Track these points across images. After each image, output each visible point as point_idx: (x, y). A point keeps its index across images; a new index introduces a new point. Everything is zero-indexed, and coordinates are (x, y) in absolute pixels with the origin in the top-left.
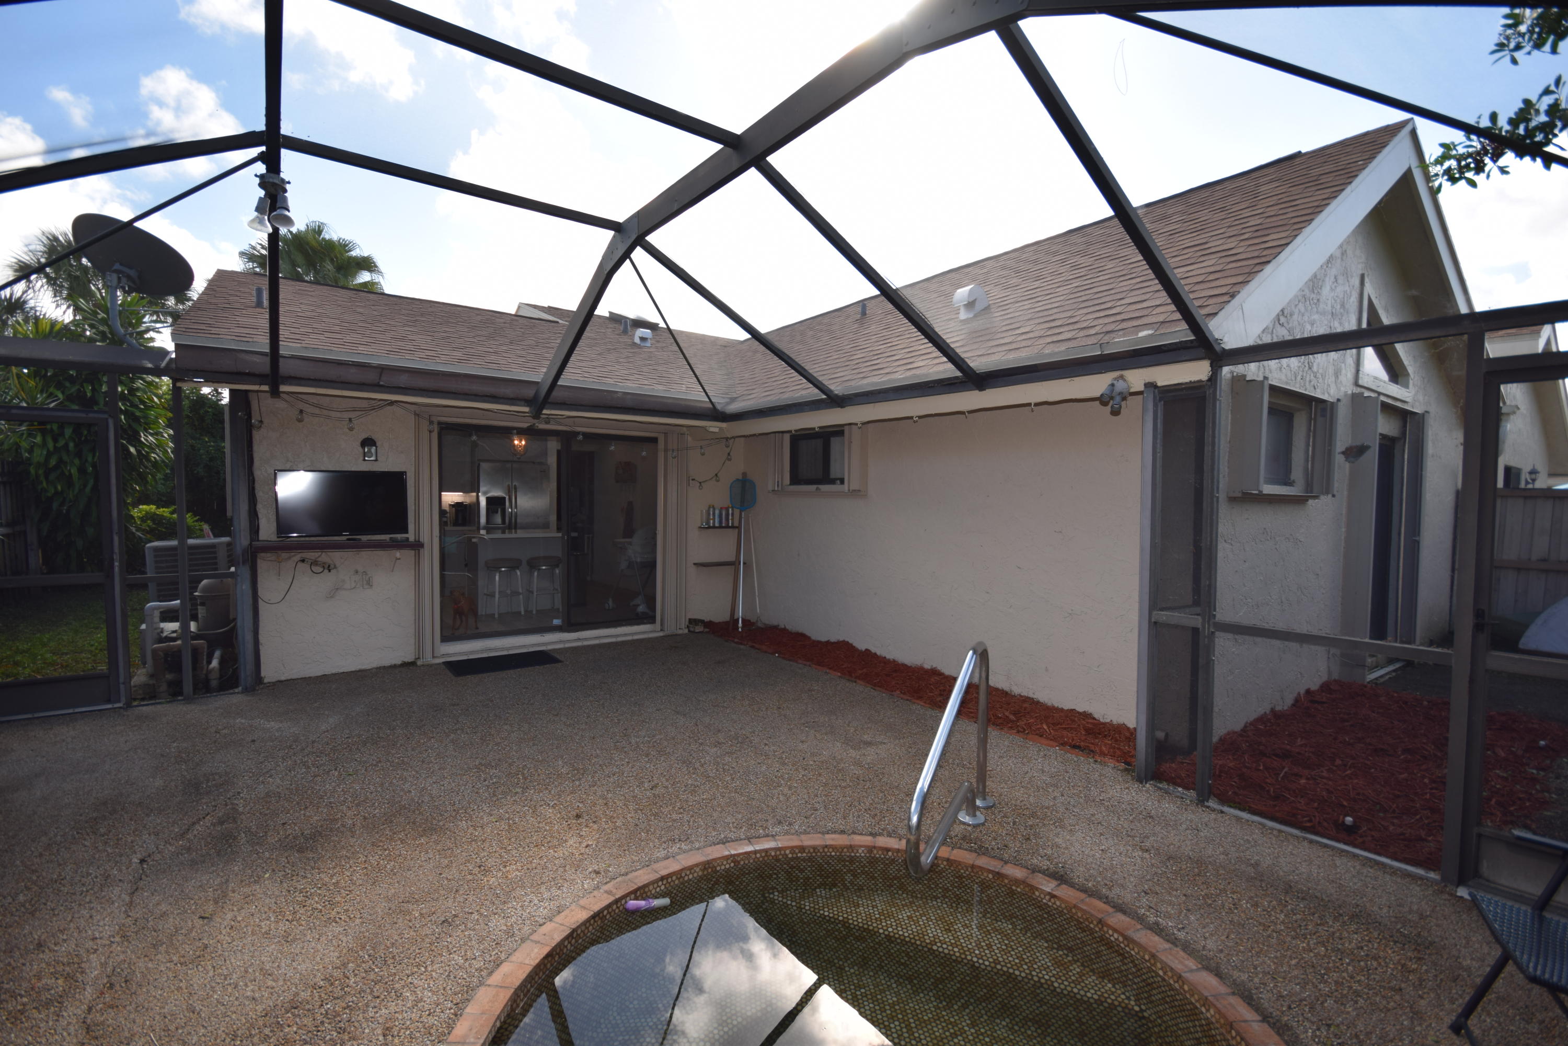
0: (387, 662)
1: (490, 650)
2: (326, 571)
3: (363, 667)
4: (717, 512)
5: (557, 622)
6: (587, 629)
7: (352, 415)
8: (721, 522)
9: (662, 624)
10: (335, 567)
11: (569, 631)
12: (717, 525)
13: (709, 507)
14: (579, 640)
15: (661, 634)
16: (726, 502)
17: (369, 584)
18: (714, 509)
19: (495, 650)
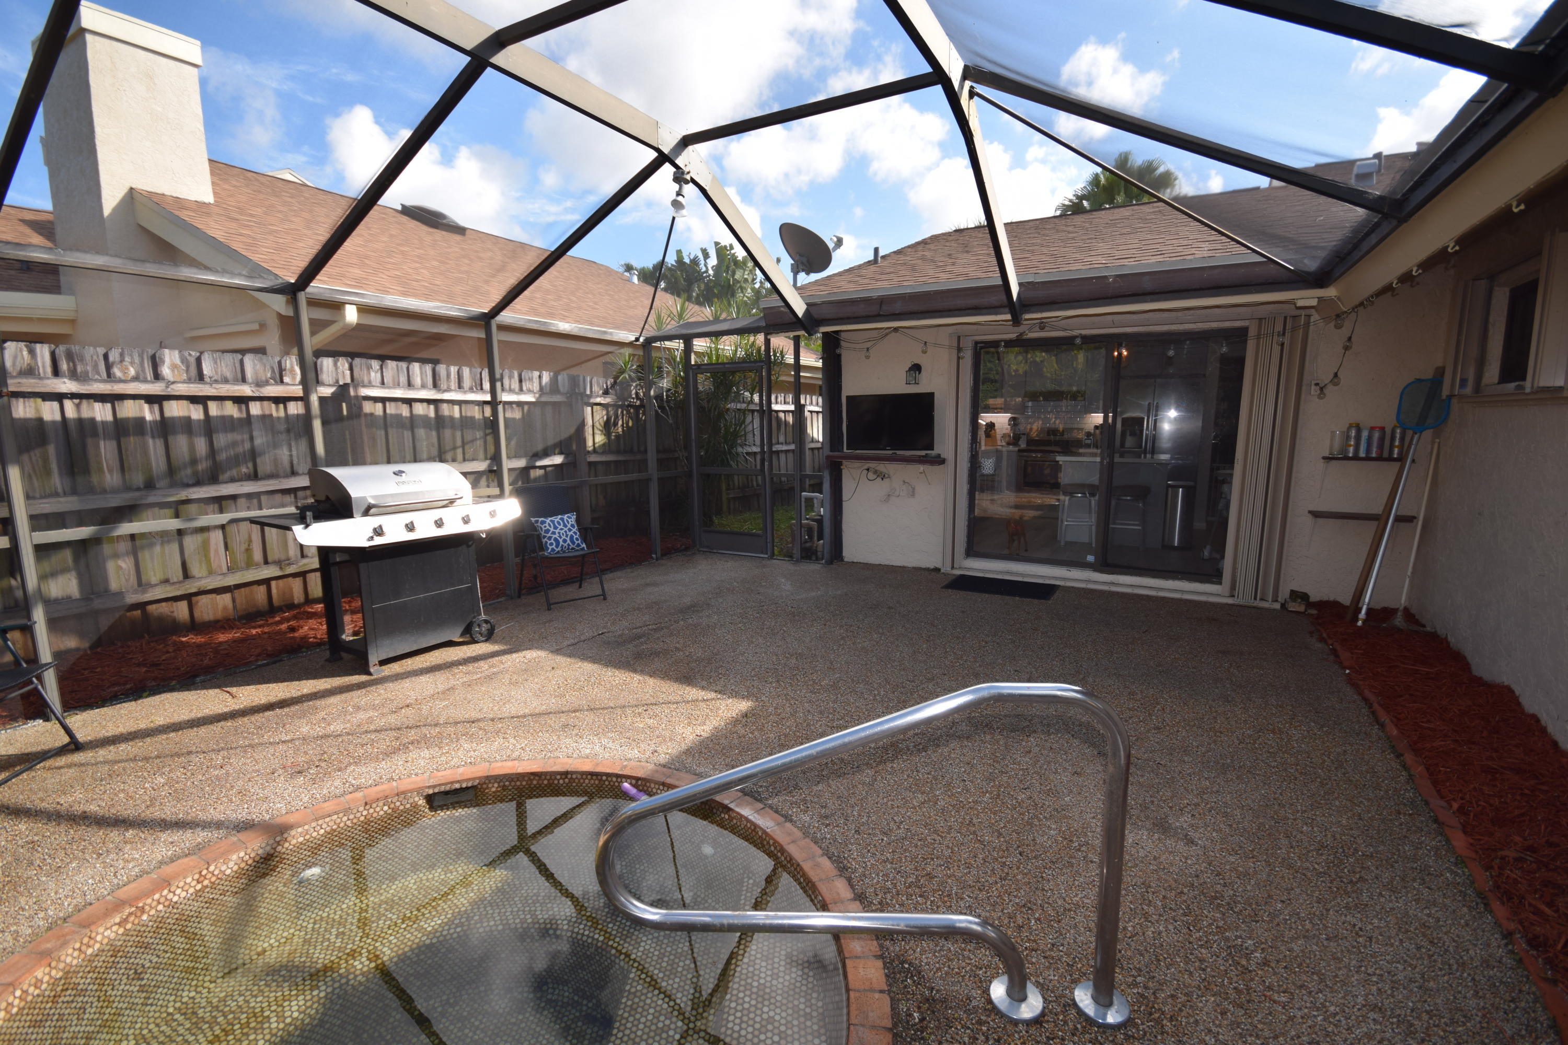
0: (923, 566)
1: (1011, 573)
2: (879, 479)
3: (906, 565)
4: (1365, 434)
5: (1090, 558)
6: (1126, 574)
7: (869, 345)
8: (1368, 450)
9: (1233, 587)
10: (889, 477)
11: (1102, 572)
12: (1362, 454)
13: (1350, 426)
14: (1112, 583)
15: (1230, 601)
16: (1387, 418)
17: (913, 494)
18: (1359, 430)
19: (1017, 574)
